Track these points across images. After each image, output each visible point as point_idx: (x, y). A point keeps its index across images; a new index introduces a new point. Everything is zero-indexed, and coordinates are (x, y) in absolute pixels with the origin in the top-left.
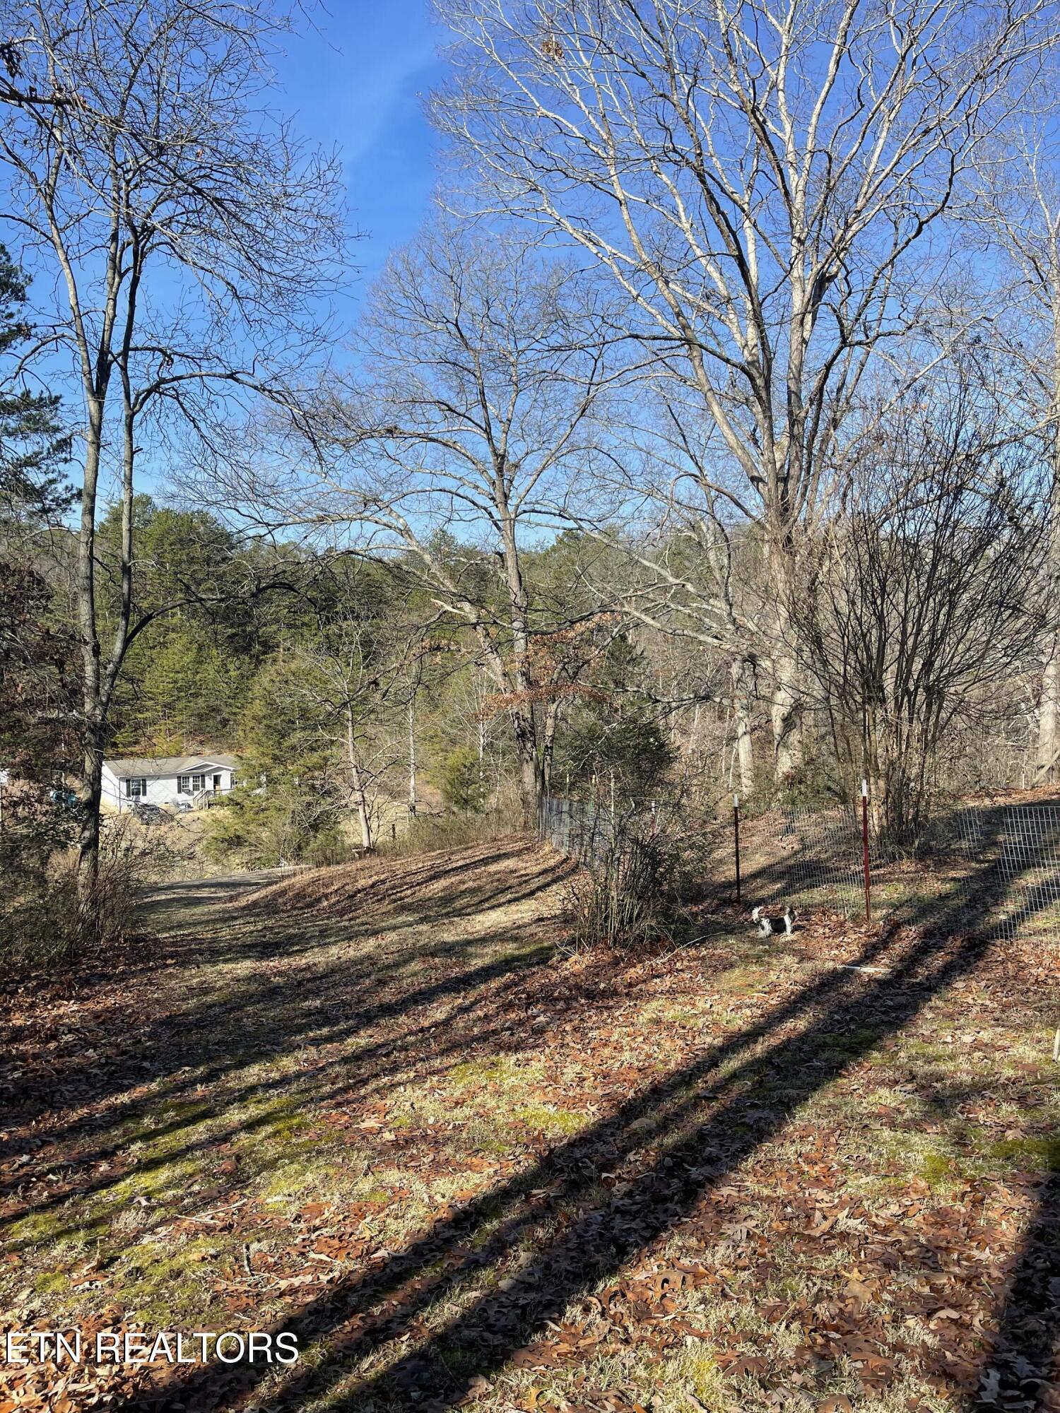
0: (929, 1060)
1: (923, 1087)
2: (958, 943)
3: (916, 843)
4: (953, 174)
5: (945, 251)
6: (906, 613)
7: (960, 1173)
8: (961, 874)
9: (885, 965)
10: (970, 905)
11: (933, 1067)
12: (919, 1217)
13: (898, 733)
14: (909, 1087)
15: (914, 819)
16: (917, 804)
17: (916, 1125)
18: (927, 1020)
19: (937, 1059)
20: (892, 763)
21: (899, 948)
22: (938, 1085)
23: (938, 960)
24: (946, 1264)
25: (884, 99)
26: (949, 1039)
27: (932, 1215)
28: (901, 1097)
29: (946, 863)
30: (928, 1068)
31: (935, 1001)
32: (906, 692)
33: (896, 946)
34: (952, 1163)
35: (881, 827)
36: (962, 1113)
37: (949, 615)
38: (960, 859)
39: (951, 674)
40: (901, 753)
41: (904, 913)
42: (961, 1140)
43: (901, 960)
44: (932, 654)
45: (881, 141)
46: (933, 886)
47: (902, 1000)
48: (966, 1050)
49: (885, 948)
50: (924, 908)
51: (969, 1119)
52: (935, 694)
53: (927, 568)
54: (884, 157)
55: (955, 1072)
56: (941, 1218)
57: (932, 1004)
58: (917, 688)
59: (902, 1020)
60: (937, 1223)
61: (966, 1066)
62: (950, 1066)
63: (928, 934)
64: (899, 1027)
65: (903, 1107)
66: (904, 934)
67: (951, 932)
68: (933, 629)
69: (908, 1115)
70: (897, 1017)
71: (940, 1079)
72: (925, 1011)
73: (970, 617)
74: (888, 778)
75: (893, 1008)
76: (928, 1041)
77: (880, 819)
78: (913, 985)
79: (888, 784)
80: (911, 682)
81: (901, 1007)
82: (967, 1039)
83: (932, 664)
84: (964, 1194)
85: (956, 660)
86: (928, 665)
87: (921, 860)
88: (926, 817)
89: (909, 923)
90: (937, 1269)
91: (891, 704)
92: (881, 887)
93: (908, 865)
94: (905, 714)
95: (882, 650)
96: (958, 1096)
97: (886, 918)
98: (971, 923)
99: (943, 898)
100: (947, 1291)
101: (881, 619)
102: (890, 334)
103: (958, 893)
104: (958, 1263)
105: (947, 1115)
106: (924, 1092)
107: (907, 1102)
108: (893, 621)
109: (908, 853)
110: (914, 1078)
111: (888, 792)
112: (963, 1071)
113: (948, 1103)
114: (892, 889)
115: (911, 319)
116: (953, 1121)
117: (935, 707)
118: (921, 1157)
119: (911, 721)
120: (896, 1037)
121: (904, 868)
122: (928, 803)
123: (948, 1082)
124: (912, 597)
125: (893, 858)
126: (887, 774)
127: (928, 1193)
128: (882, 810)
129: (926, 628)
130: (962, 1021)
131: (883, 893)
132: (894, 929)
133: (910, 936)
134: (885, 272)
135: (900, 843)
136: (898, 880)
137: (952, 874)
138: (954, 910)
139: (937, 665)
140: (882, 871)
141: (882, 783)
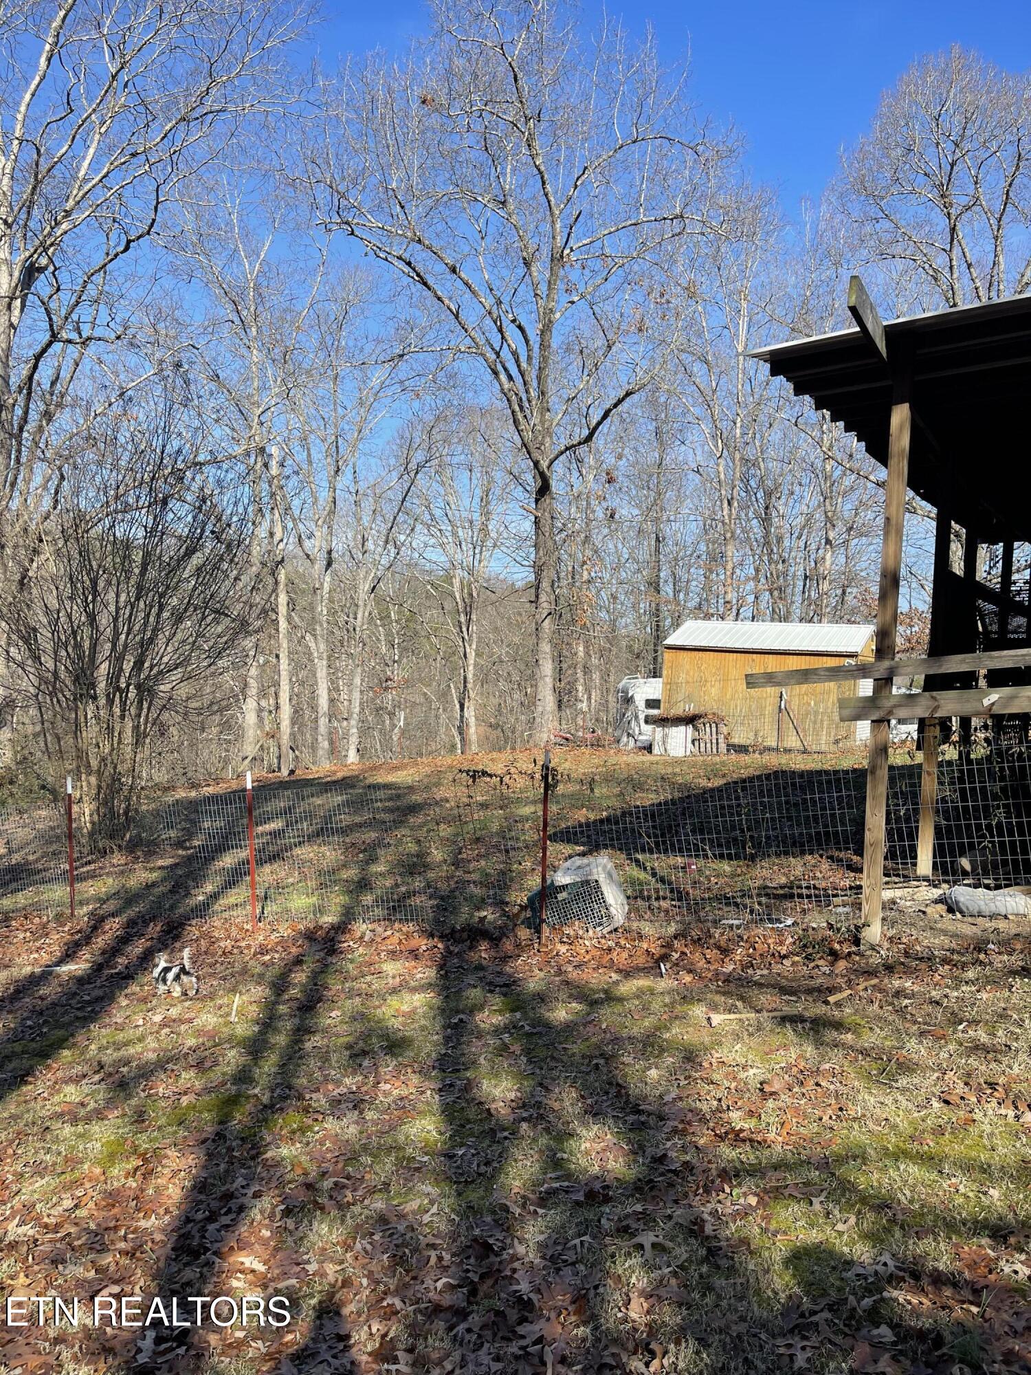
0: (118, 1047)
1: (110, 1075)
2: (158, 929)
3: (128, 836)
4: (158, 203)
5: (150, 272)
6: (117, 613)
7: (135, 1150)
8: (168, 862)
9: (87, 961)
10: (173, 891)
11: (123, 1053)
12: (91, 1205)
13: (110, 729)
14: (97, 1078)
15: (126, 813)
16: (128, 799)
17: (99, 1115)
18: (123, 1009)
19: (126, 1044)
20: (103, 760)
21: (100, 941)
22: (125, 1070)
23: (137, 948)
24: (113, 1242)
25: (94, 110)
26: (141, 1022)
27: (103, 1199)
28: (86, 1090)
29: (155, 852)
30: (117, 1055)
31: (134, 988)
32: (118, 689)
33: (99, 940)
34: (129, 1142)
35: (93, 823)
36: (144, 1091)
37: (158, 615)
38: (168, 848)
39: (160, 672)
40: (113, 750)
41: (111, 906)
42: (140, 1118)
43: (103, 953)
44: (142, 654)
45: (91, 151)
46: (141, 876)
47: (99, 993)
48: (156, 1028)
49: (87, 944)
50: (130, 898)
51: (149, 1096)
52: (146, 691)
53: (137, 571)
54: (94, 166)
55: (142, 1053)
56: (112, 1198)
57: (128, 991)
58: (128, 685)
59: (97, 1013)
60: (108, 1205)
61: (154, 1045)
62: (139, 1048)
63: (131, 923)
64: (93, 1020)
65: (86, 1100)
66: (107, 927)
67: (153, 919)
68: (143, 630)
69: (92, 1105)
70: (92, 1011)
71: (127, 1063)
72: (121, 999)
73: (178, 619)
74: (99, 773)
75: (89, 1003)
76: (120, 1028)
77: (91, 815)
78: (112, 976)
79: (99, 779)
80: (123, 680)
81: (99, 999)
82: (158, 1018)
83: (143, 663)
84: (136, 1169)
85: (165, 659)
86: (139, 664)
87: (132, 852)
88: (136, 810)
89: (113, 915)
90: (103, 1250)
91: (102, 701)
92: (90, 882)
93: (118, 859)
94: (117, 711)
95: (93, 647)
96: (142, 1076)
97: (92, 914)
98: (172, 908)
99: (149, 886)
100: (112, 1268)
101: (92, 618)
102: (100, 339)
103: (164, 880)
104: (125, 1238)
105: (129, 1096)
106: (110, 1080)
107: (92, 1094)
108: (104, 620)
109: (120, 846)
110: (102, 1067)
111: (99, 787)
112: (148, 1051)
113: (132, 1085)
114: (100, 884)
115: (120, 330)
116: (134, 1102)
117: (145, 705)
118: (99, 1145)
119: (123, 717)
120: (89, 1030)
121: (115, 861)
122: (139, 797)
123: (134, 1064)
124: (123, 597)
125: (104, 853)
126: (99, 770)
127: (103, 1178)
128: (93, 806)
129: (137, 628)
130: (154, 1002)
131: (91, 889)
132: (97, 923)
133: (114, 927)
134: (93, 278)
135: (111, 837)
136: (108, 874)
137: (160, 863)
138: (159, 897)
139: (147, 665)
140: (92, 867)
141: (93, 780)
